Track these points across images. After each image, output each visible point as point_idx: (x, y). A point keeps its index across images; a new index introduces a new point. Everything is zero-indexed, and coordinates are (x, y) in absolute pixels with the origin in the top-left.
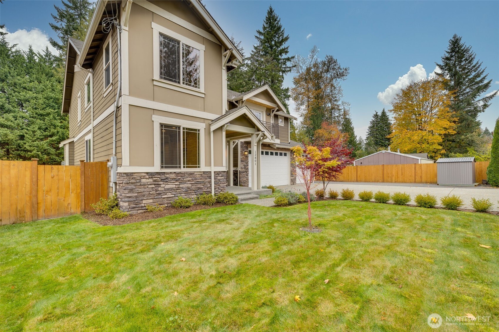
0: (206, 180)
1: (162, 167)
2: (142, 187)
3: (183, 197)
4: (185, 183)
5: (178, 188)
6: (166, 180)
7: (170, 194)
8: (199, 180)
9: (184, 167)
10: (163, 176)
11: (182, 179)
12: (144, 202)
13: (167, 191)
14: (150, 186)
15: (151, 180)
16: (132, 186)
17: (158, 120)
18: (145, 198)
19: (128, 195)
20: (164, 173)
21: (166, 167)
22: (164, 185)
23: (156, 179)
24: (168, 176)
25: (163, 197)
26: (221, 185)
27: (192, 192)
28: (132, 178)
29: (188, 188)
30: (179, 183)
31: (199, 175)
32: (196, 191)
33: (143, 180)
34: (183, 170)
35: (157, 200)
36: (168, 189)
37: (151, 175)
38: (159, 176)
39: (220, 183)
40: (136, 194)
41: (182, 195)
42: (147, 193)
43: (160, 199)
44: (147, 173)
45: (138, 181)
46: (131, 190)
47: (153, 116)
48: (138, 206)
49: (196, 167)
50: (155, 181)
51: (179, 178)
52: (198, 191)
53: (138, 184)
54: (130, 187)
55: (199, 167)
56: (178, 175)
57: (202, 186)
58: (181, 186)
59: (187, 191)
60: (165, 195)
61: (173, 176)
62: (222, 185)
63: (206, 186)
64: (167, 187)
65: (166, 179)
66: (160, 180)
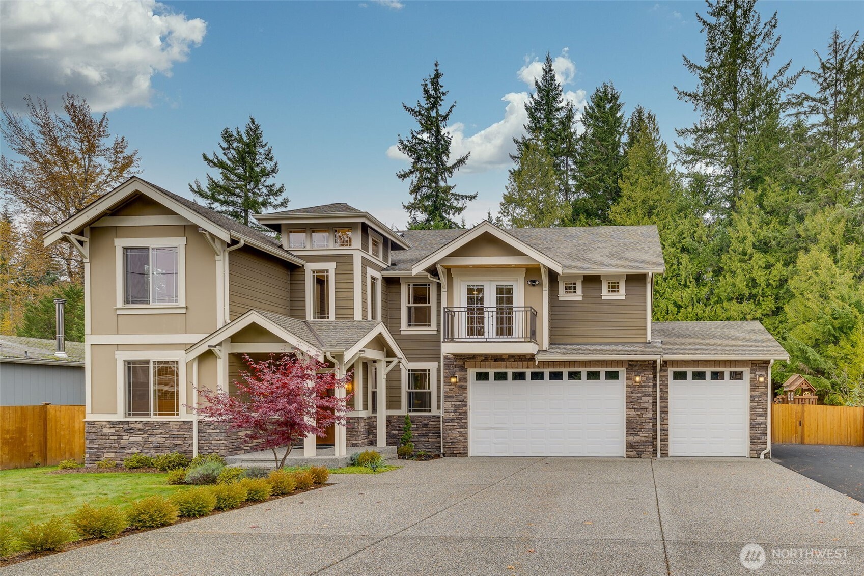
0: (186, 433)
1: (130, 415)
2: (104, 437)
3: (151, 454)
4: (155, 435)
5: (145, 442)
6: (130, 431)
7: (135, 448)
8: (175, 433)
9: (155, 414)
10: (126, 426)
11: (152, 431)
12: (105, 455)
13: (132, 445)
14: (111, 438)
15: (113, 430)
16: (94, 437)
17: (122, 356)
18: (106, 451)
19: (89, 446)
20: (128, 422)
21: (134, 415)
22: (127, 437)
23: (118, 429)
24: (133, 425)
25: (126, 451)
26: (213, 442)
27: (164, 448)
28: (93, 427)
29: (158, 442)
30: (147, 436)
31: (177, 425)
32: (170, 448)
33: (104, 430)
34: (153, 418)
35: (120, 455)
36: (133, 443)
37: (113, 424)
38: (122, 426)
39: (211, 439)
40: (97, 446)
41: (151, 451)
42: (108, 446)
43: (124, 454)
44: (109, 422)
45: (98, 430)
46: (92, 441)
47: (116, 352)
48: (98, 459)
49: (173, 414)
50: (117, 431)
51: (147, 428)
52: (175, 448)
53: (99, 434)
54: (90, 437)
55: (177, 414)
56: (146, 425)
57: (179, 442)
58: (150, 439)
59: (158, 447)
60: (130, 449)
61: (140, 426)
62: (216, 442)
63: (187, 442)
64: (132, 439)
65: (131, 429)
66: (123, 431)
